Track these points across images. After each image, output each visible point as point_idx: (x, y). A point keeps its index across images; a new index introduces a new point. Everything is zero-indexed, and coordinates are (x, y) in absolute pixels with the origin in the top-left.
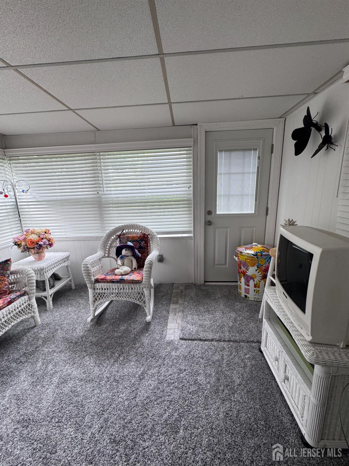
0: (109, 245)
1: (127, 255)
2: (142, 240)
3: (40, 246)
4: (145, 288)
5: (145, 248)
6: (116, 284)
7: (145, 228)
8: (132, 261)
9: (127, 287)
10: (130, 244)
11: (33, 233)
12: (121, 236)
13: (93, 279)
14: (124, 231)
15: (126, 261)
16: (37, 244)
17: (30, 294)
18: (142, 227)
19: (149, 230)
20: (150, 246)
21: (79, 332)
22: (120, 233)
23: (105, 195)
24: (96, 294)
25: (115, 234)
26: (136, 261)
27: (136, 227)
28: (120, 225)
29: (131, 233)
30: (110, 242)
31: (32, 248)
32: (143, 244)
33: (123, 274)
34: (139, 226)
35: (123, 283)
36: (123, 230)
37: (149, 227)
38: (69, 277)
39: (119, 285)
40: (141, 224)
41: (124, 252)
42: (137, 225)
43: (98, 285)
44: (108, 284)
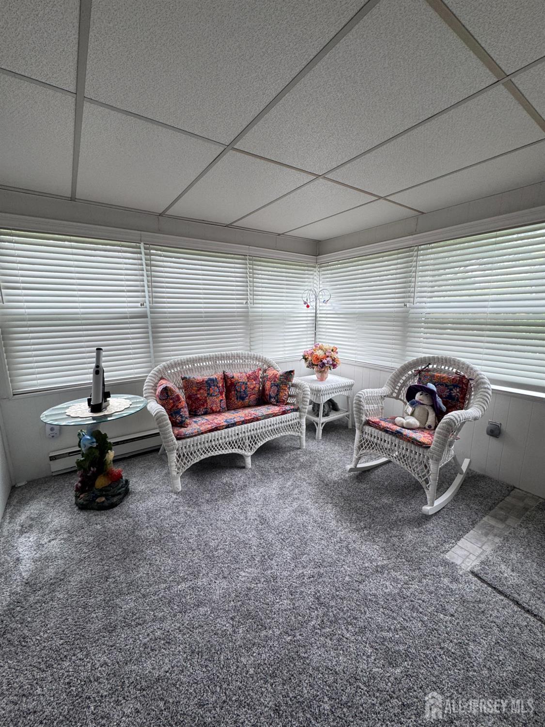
0: (401, 381)
1: (421, 402)
2: (455, 386)
3: (324, 364)
4: (432, 459)
5: (458, 400)
6: (390, 436)
7: (468, 367)
8: (428, 413)
9: (404, 446)
10: (431, 386)
11: (321, 349)
12: (423, 373)
13: (364, 418)
14: (431, 366)
15: (418, 410)
16: (322, 361)
17: (302, 412)
18: (463, 364)
19: (475, 371)
20: (469, 399)
21: (335, 476)
22: (423, 367)
23: (414, 308)
24: (363, 439)
25: (414, 367)
26: (434, 415)
27: (452, 363)
28: (427, 355)
29: (441, 371)
30: (404, 378)
31: (316, 365)
32: (455, 392)
33: (405, 426)
34: (459, 362)
35: (401, 439)
36: (429, 364)
37: (477, 368)
38: (347, 412)
39: (393, 438)
40: (463, 360)
41: (418, 396)
42: (454, 361)
43: (368, 429)
44: (380, 432)
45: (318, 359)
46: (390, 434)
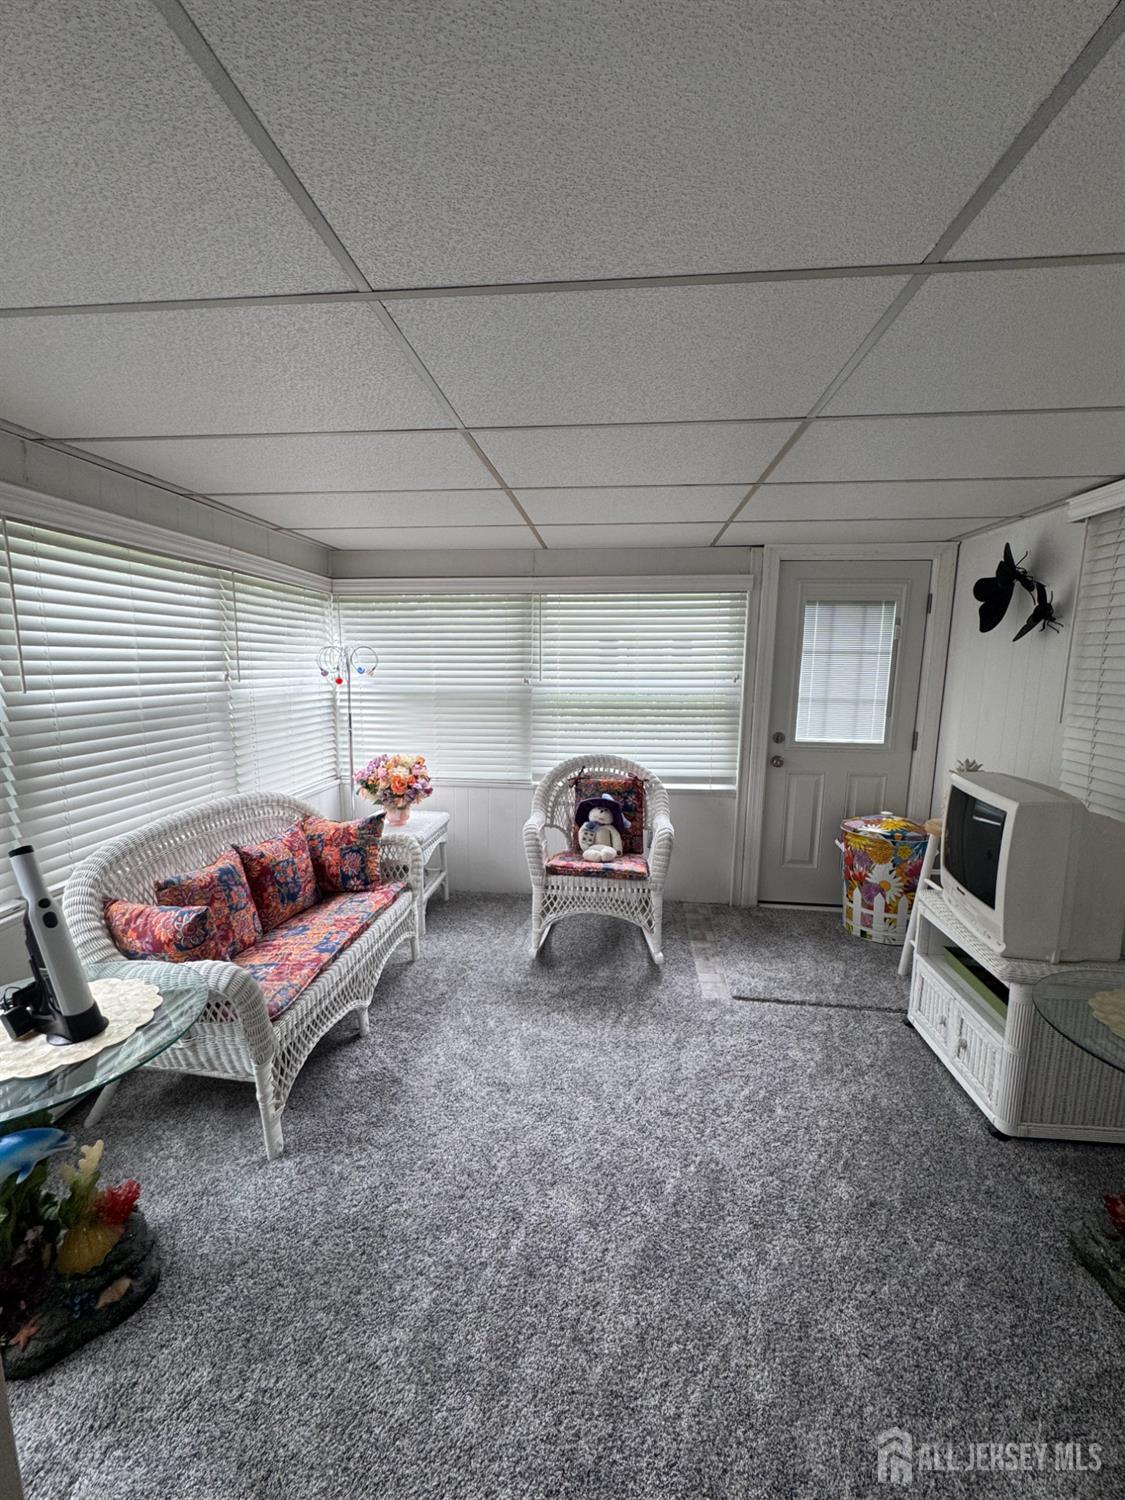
0: (552, 799)
1: (601, 822)
2: (630, 792)
4: (655, 890)
5: (636, 810)
7: (633, 764)
8: (611, 836)
9: (617, 886)
10: (607, 797)
12: (582, 781)
13: (545, 863)
14: (586, 771)
15: (600, 834)
18: (627, 762)
19: (643, 770)
20: (646, 806)
22: (577, 773)
23: (540, 686)
24: (549, 898)
25: (565, 775)
27: (612, 762)
28: (576, 755)
29: (599, 774)
30: (554, 793)
32: (631, 800)
33: (603, 859)
34: (620, 760)
36: (584, 767)
37: (642, 764)
39: (599, 880)
40: (624, 757)
41: (595, 815)
42: (614, 759)
43: (554, 880)
45: (403, 785)
46: (593, 876)
